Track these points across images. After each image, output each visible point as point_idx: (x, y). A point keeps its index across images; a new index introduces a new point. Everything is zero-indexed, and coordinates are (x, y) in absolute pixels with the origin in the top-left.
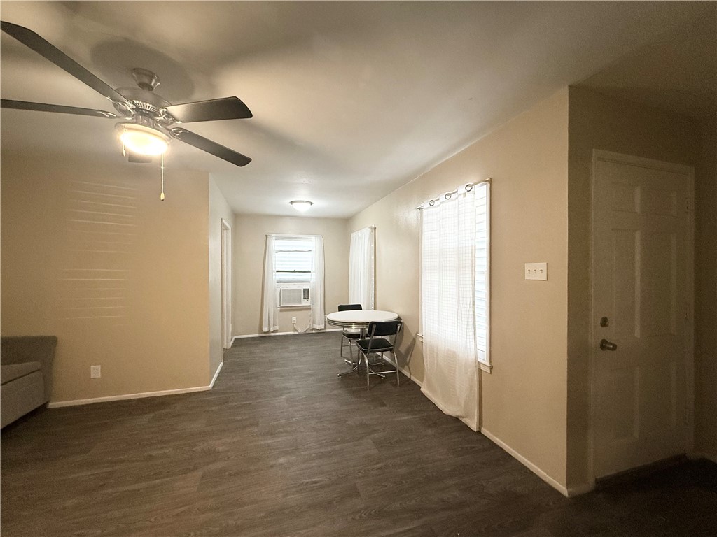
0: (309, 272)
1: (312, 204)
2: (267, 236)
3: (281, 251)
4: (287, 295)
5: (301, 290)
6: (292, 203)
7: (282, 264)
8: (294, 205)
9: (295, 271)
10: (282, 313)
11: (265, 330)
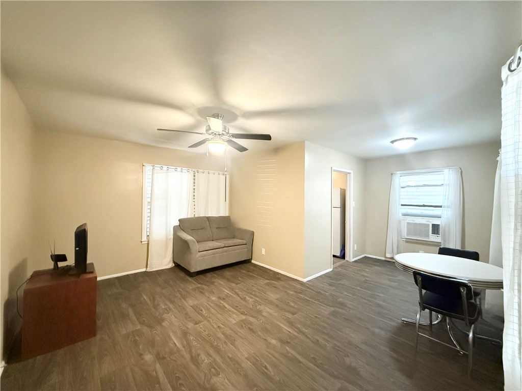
0: (441, 207)
1: (415, 139)
2: (392, 174)
3: (409, 186)
4: (412, 227)
5: (428, 225)
6: (392, 142)
7: (409, 199)
8: (395, 143)
9: (424, 206)
10: (407, 244)
11: (388, 255)
